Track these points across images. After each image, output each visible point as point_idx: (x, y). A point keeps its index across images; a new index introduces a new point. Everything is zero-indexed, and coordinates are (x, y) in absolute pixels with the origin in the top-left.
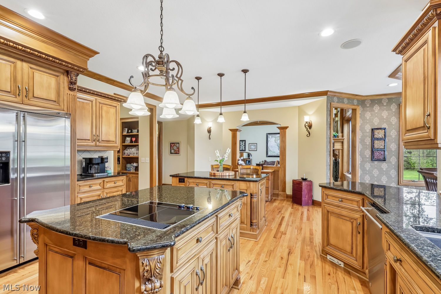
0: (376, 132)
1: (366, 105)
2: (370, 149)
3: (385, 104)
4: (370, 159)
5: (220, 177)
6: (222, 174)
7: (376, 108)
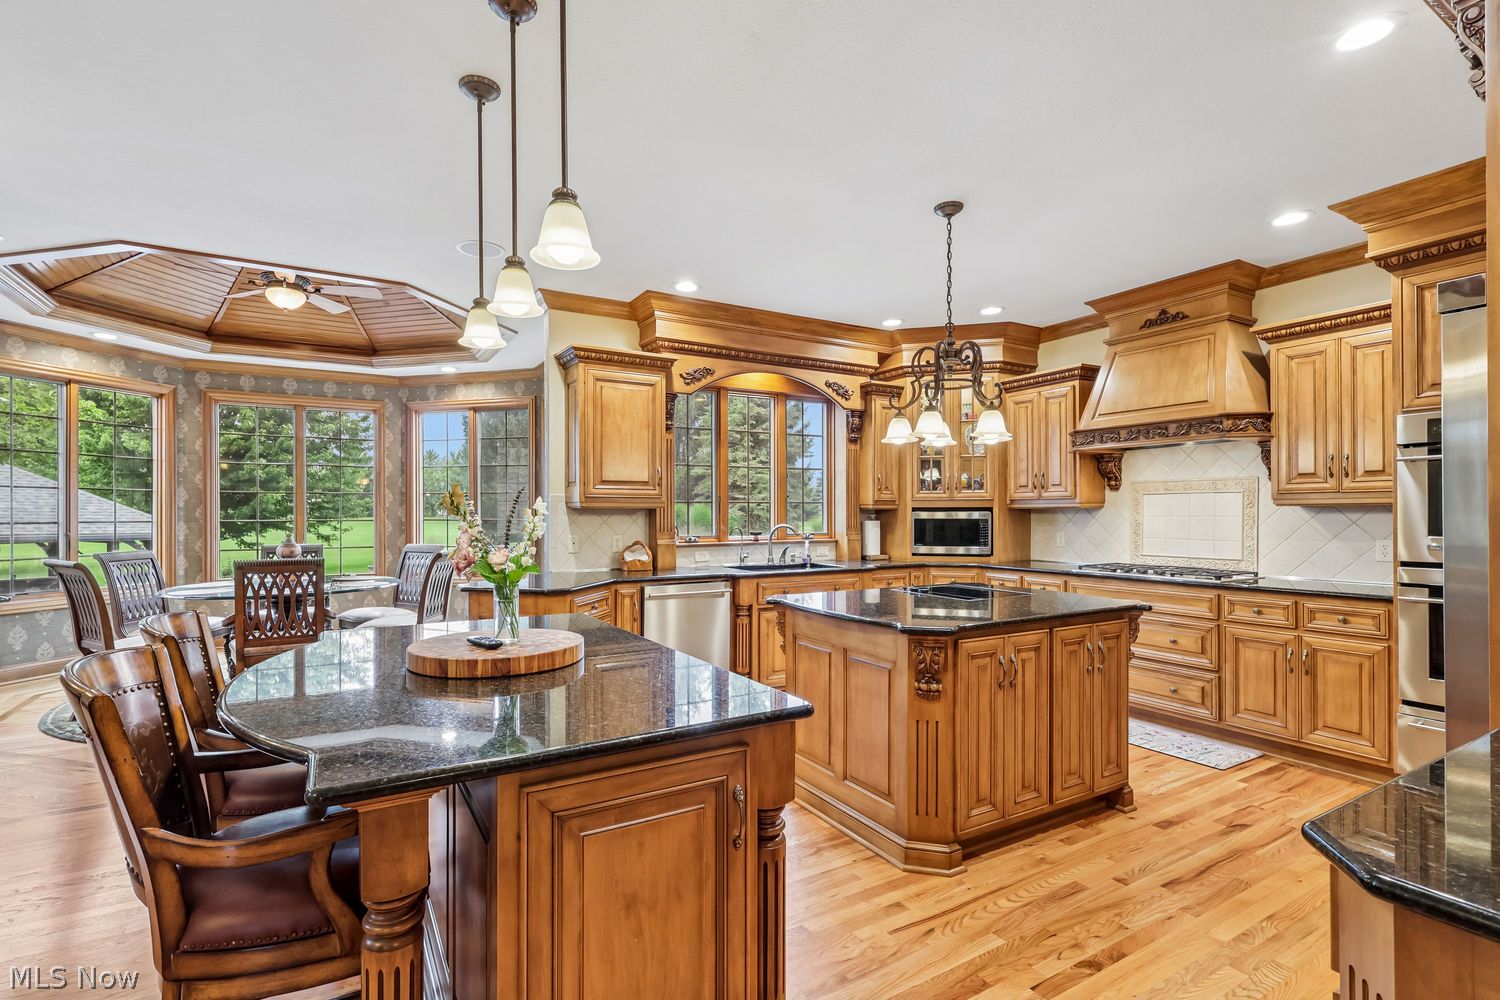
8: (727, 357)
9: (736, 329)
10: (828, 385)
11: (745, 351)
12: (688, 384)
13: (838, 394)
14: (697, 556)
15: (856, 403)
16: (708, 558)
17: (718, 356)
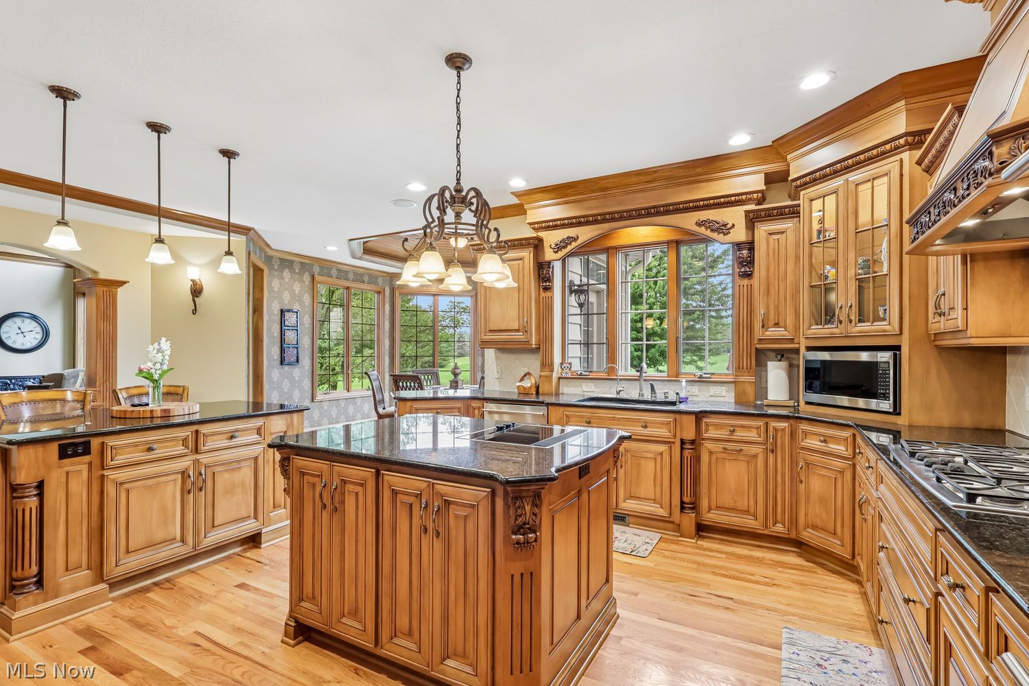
0: (287, 315)
1: (273, 265)
2: (279, 344)
3: (297, 271)
4: (279, 362)
5: (186, 419)
6: (183, 409)
7: (287, 274)
8: (587, 223)
9: (589, 199)
10: (699, 224)
11: (600, 215)
12: (556, 252)
13: (712, 230)
14: (584, 387)
15: (740, 234)
16: (593, 389)
17: (579, 224)
